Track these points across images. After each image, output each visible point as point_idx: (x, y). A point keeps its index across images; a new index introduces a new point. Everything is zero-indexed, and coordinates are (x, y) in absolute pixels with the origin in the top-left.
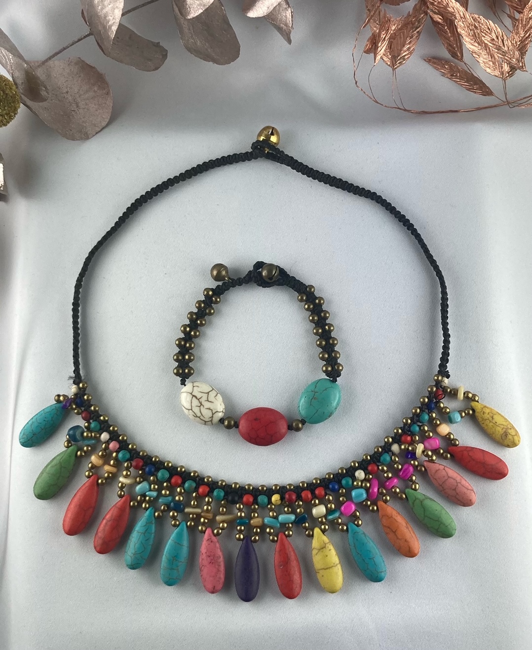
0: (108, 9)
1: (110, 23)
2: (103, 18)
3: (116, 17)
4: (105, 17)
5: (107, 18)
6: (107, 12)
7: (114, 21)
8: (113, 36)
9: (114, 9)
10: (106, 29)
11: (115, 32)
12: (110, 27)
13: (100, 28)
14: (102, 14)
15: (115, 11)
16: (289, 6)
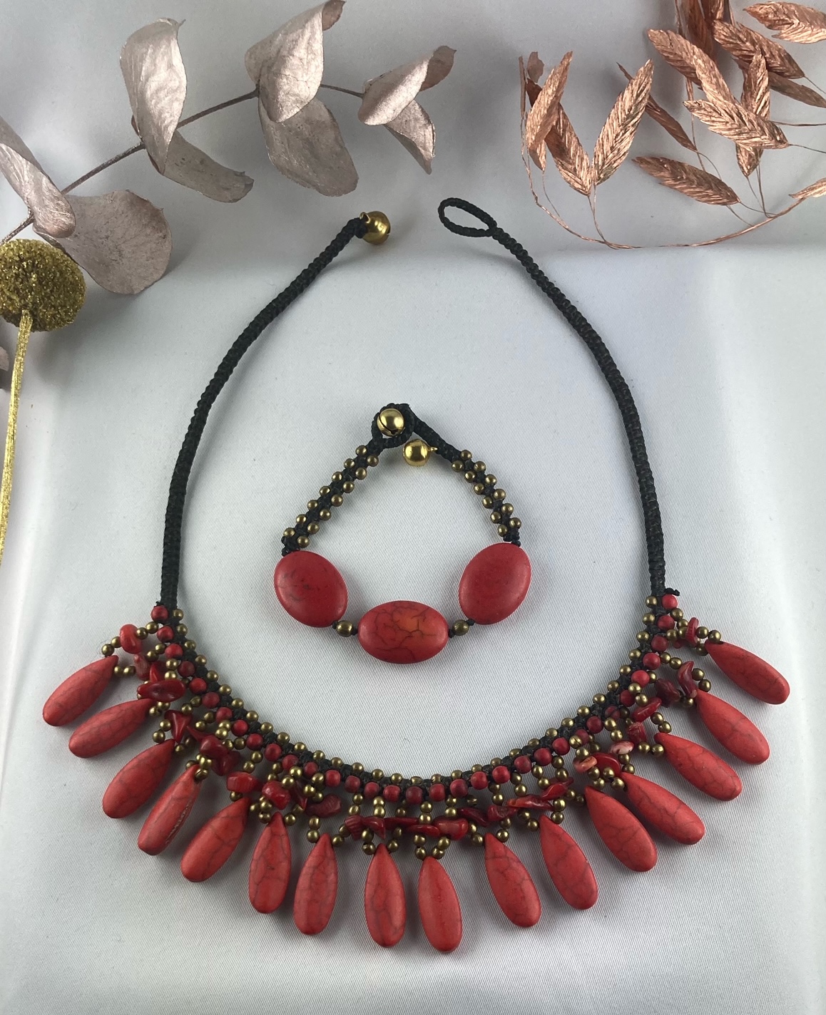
0: (164, 102)
1: (166, 122)
2: (157, 116)
3: (175, 113)
4: (160, 114)
5: (162, 116)
6: (162, 107)
7: (172, 118)
8: (168, 140)
9: (173, 102)
10: (160, 132)
11: (172, 135)
12: (166, 127)
13: (153, 132)
14: (155, 112)
15: (174, 104)
16: (429, 122)
